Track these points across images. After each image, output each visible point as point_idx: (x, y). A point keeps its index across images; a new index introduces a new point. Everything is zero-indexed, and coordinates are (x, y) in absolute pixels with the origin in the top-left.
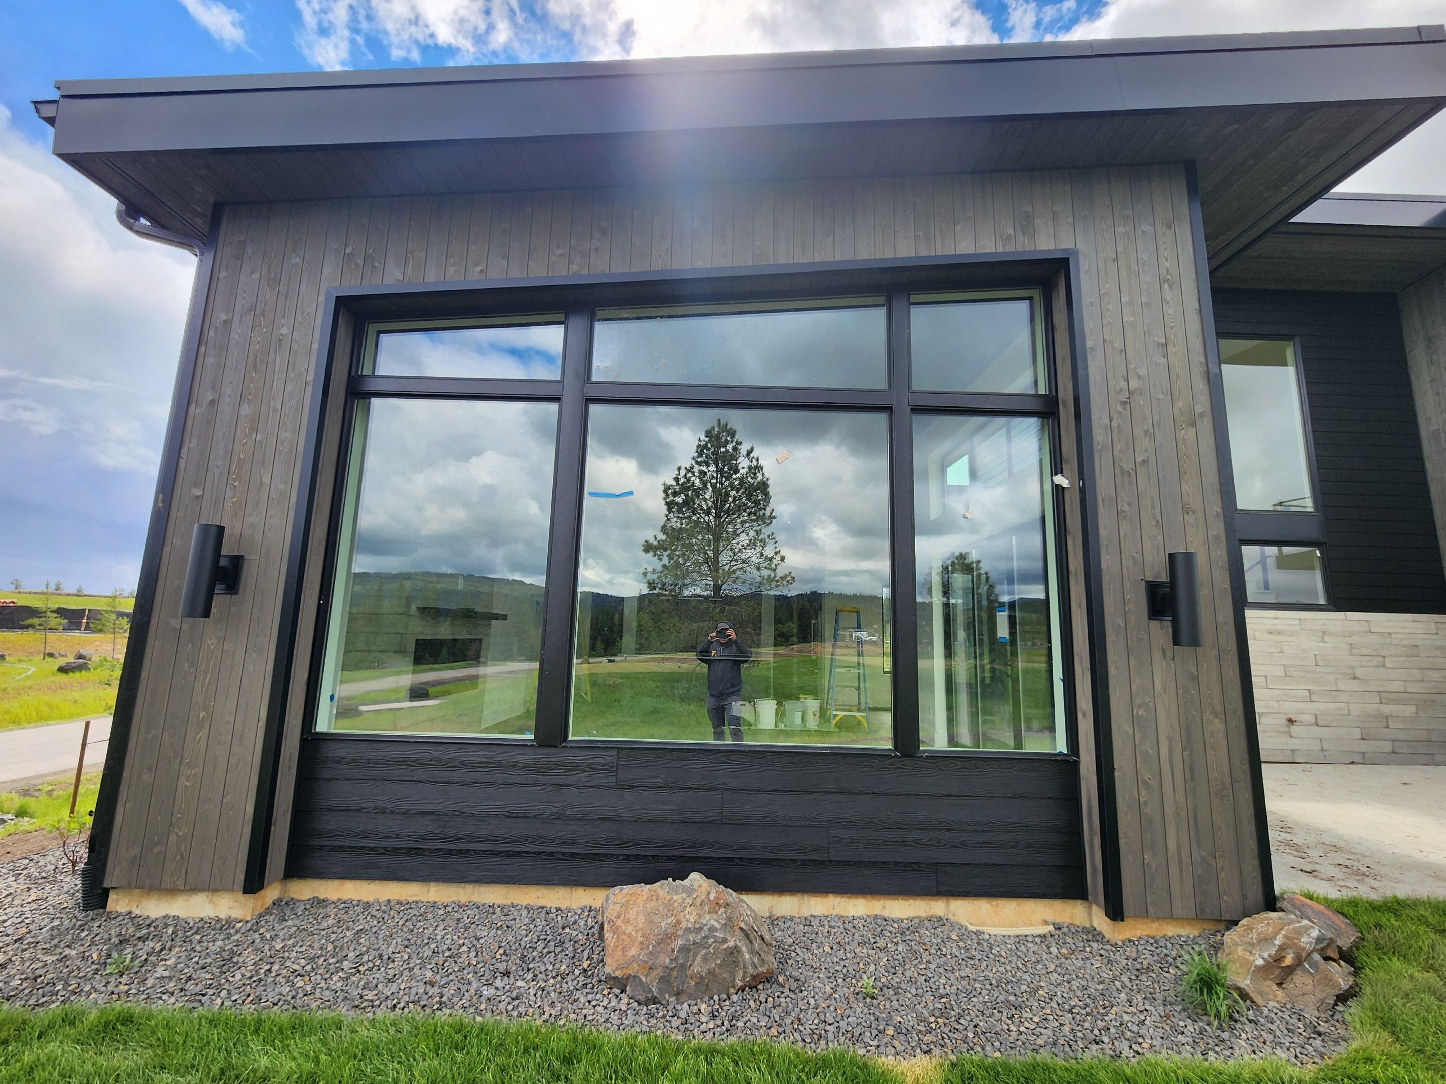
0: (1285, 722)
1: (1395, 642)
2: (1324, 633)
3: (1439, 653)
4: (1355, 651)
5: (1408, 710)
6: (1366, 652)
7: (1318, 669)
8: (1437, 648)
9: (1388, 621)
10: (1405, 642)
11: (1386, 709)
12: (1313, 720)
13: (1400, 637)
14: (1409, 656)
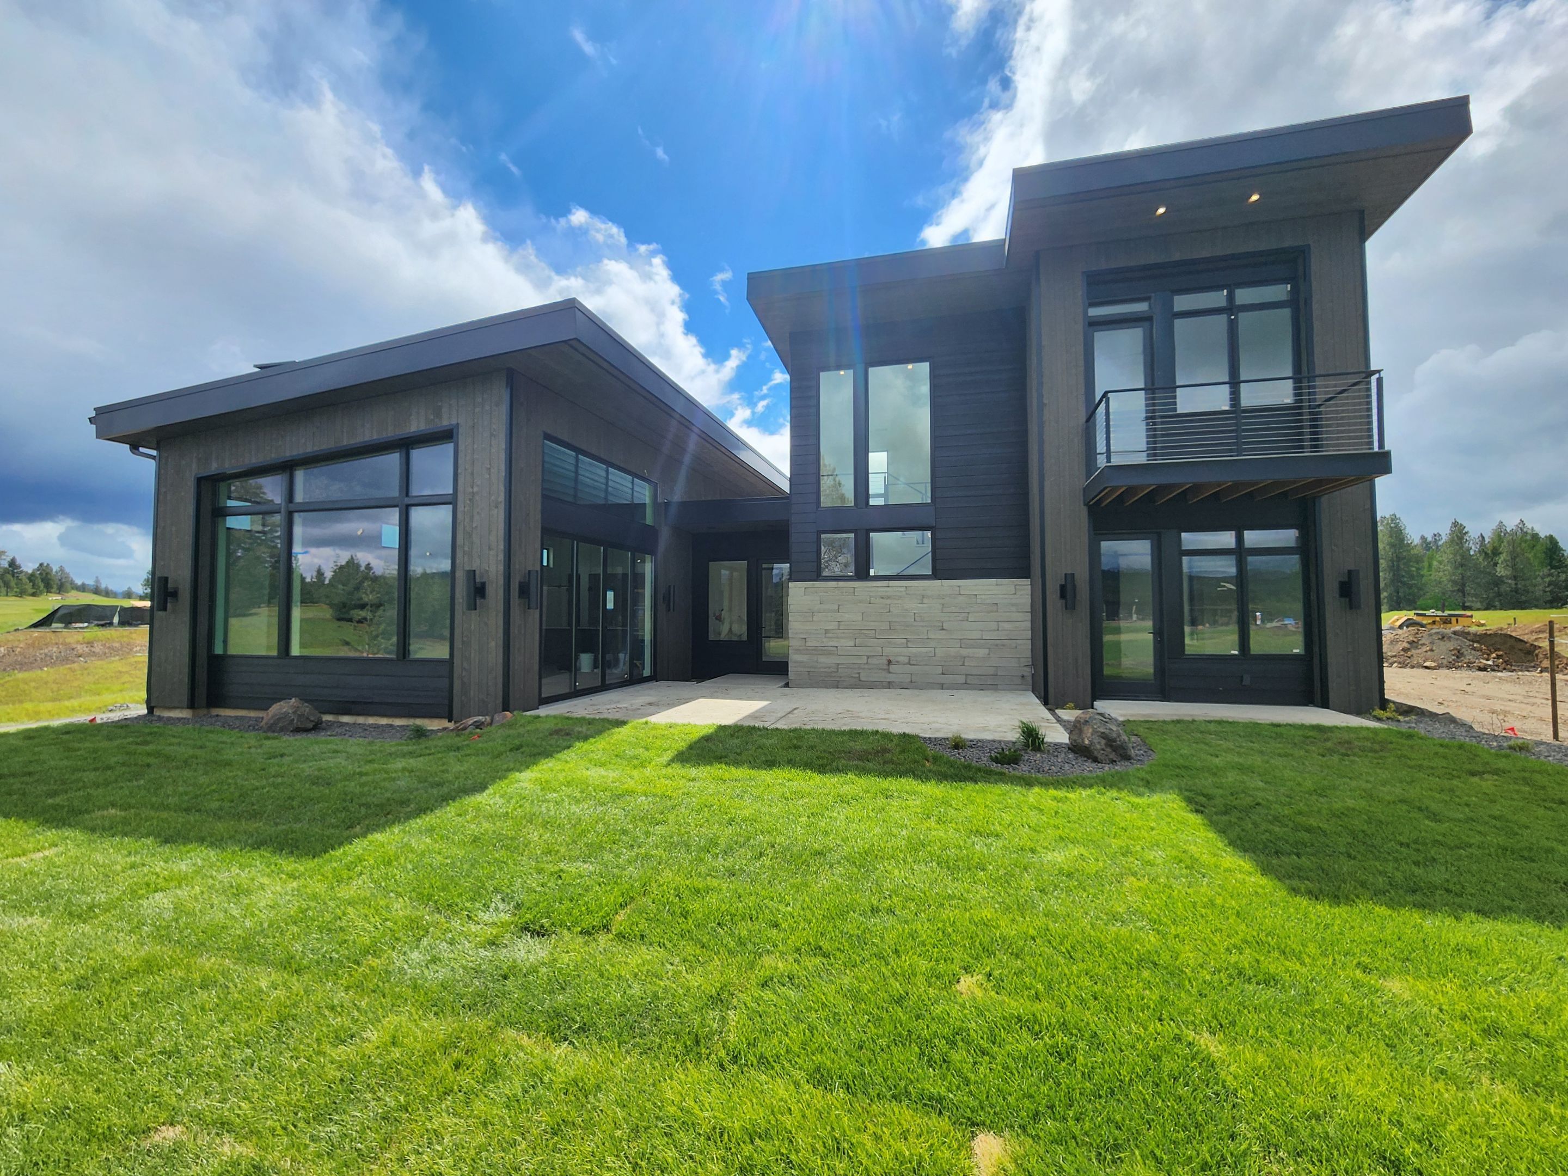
0: (886, 662)
1: (979, 601)
2: (923, 596)
3: (1014, 609)
4: (945, 610)
5: (982, 652)
6: (954, 609)
7: (915, 623)
8: (1013, 605)
9: (976, 585)
10: (988, 601)
11: (964, 652)
12: (907, 661)
13: (983, 597)
14: (989, 612)
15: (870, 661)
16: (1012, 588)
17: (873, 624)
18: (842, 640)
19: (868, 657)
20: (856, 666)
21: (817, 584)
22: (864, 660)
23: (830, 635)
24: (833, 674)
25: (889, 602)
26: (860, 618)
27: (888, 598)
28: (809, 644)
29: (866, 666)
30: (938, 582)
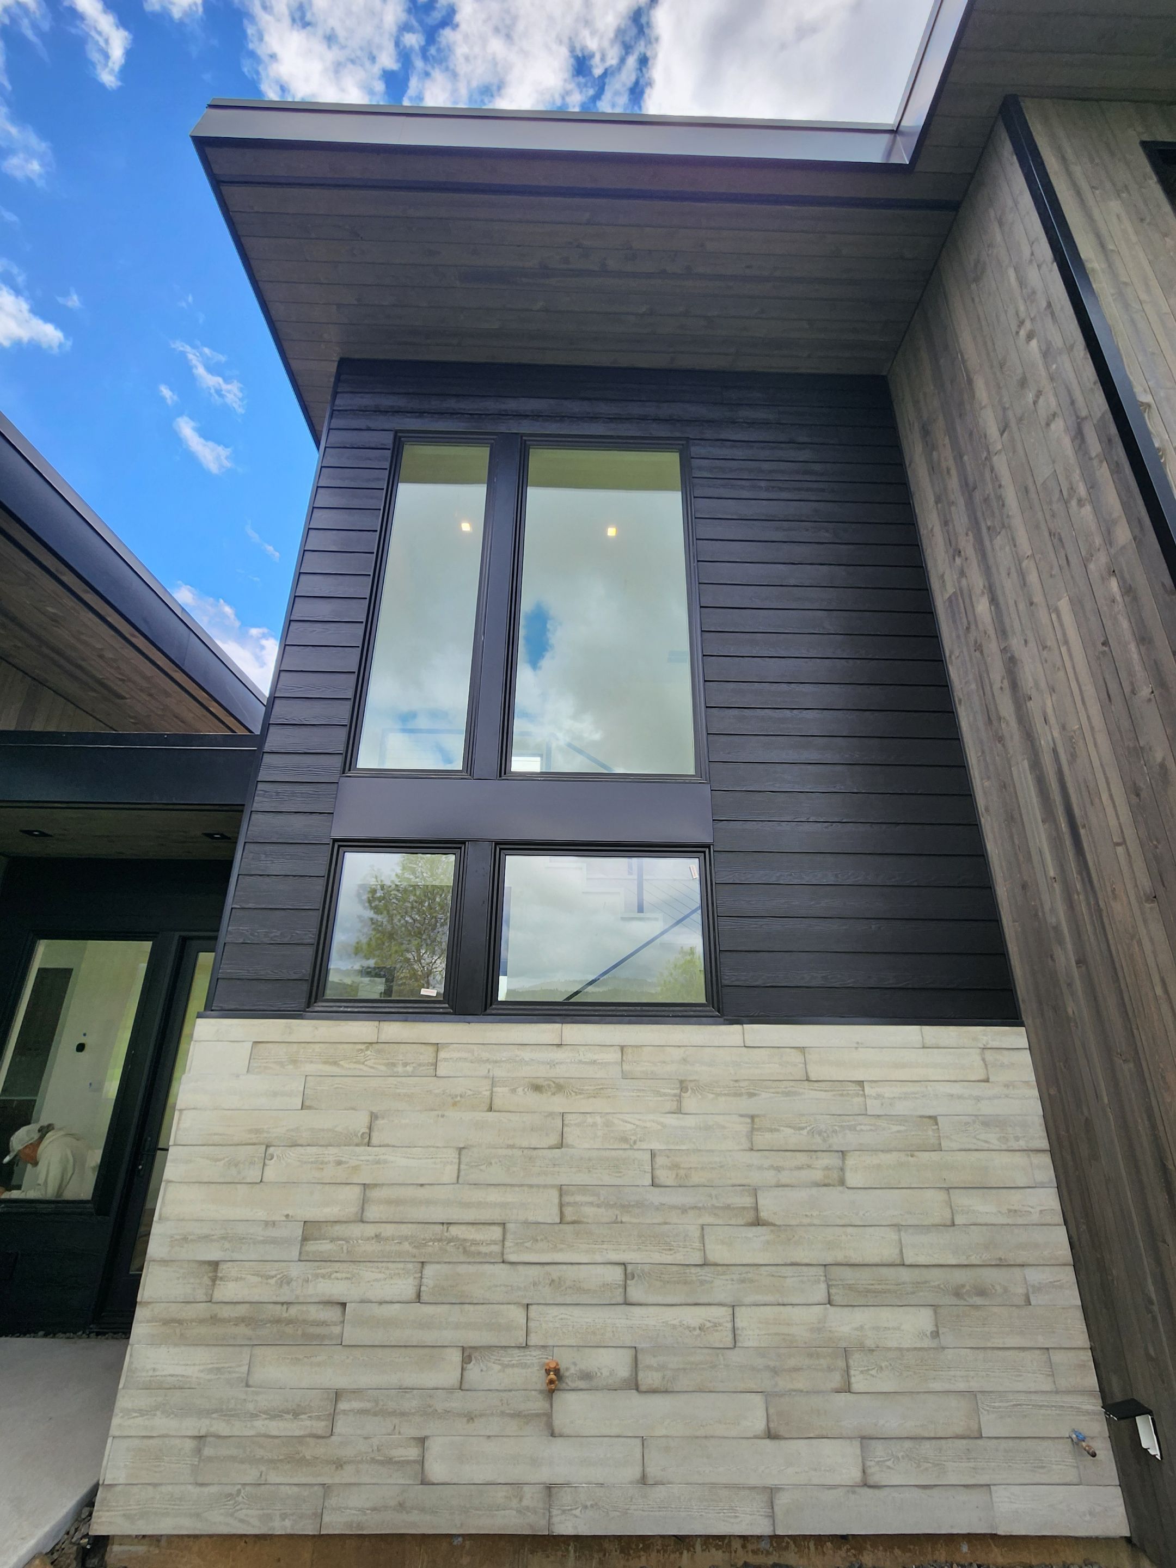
0: (538, 1379)
1: (874, 1107)
2: (683, 1086)
3: (993, 1138)
4: (762, 1139)
5: (911, 1326)
6: (794, 1140)
7: (656, 1197)
8: (988, 1123)
9: (858, 1045)
10: (901, 1108)
12: (624, 1372)
13: (888, 1091)
14: (912, 1151)
15: (474, 1371)
16: (974, 1058)
17: (494, 1196)
18: (368, 1273)
19: (468, 1354)
20: (411, 1403)
21: (304, 1029)
22: (448, 1374)
23: (325, 1247)
24: (311, 1450)
25: (557, 1103)
26: (449, 1174)
27: (559, 1088)
28: (227, 1291)
29: (457, 1402)
30: (731, 1034)
